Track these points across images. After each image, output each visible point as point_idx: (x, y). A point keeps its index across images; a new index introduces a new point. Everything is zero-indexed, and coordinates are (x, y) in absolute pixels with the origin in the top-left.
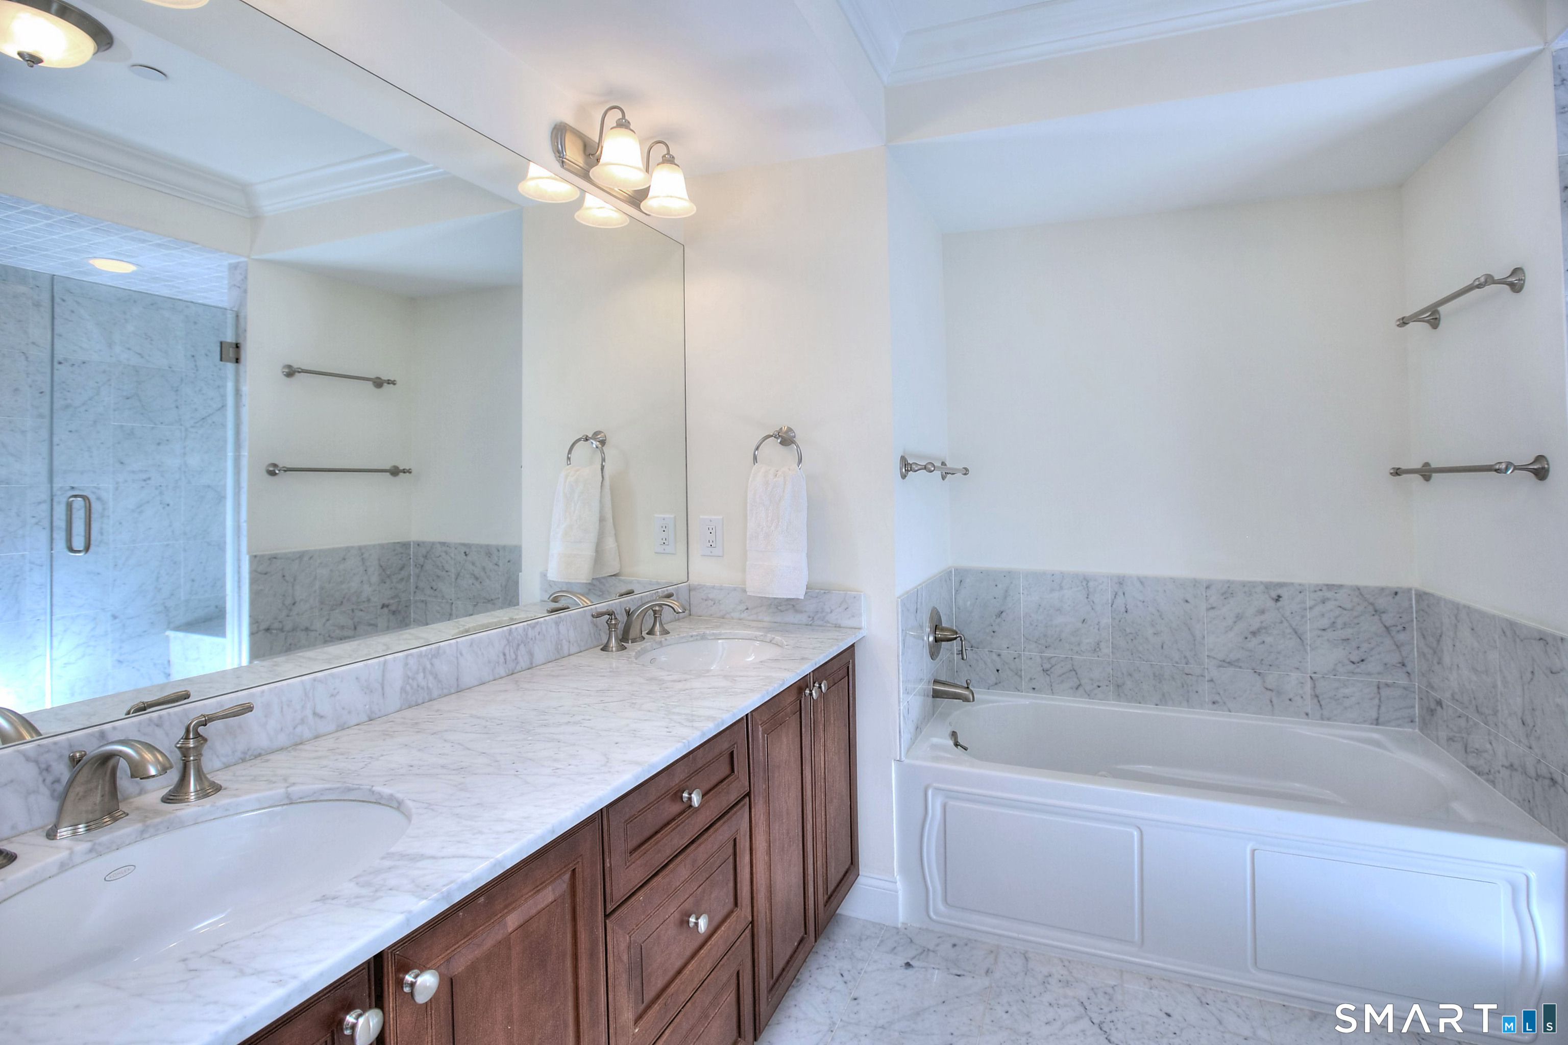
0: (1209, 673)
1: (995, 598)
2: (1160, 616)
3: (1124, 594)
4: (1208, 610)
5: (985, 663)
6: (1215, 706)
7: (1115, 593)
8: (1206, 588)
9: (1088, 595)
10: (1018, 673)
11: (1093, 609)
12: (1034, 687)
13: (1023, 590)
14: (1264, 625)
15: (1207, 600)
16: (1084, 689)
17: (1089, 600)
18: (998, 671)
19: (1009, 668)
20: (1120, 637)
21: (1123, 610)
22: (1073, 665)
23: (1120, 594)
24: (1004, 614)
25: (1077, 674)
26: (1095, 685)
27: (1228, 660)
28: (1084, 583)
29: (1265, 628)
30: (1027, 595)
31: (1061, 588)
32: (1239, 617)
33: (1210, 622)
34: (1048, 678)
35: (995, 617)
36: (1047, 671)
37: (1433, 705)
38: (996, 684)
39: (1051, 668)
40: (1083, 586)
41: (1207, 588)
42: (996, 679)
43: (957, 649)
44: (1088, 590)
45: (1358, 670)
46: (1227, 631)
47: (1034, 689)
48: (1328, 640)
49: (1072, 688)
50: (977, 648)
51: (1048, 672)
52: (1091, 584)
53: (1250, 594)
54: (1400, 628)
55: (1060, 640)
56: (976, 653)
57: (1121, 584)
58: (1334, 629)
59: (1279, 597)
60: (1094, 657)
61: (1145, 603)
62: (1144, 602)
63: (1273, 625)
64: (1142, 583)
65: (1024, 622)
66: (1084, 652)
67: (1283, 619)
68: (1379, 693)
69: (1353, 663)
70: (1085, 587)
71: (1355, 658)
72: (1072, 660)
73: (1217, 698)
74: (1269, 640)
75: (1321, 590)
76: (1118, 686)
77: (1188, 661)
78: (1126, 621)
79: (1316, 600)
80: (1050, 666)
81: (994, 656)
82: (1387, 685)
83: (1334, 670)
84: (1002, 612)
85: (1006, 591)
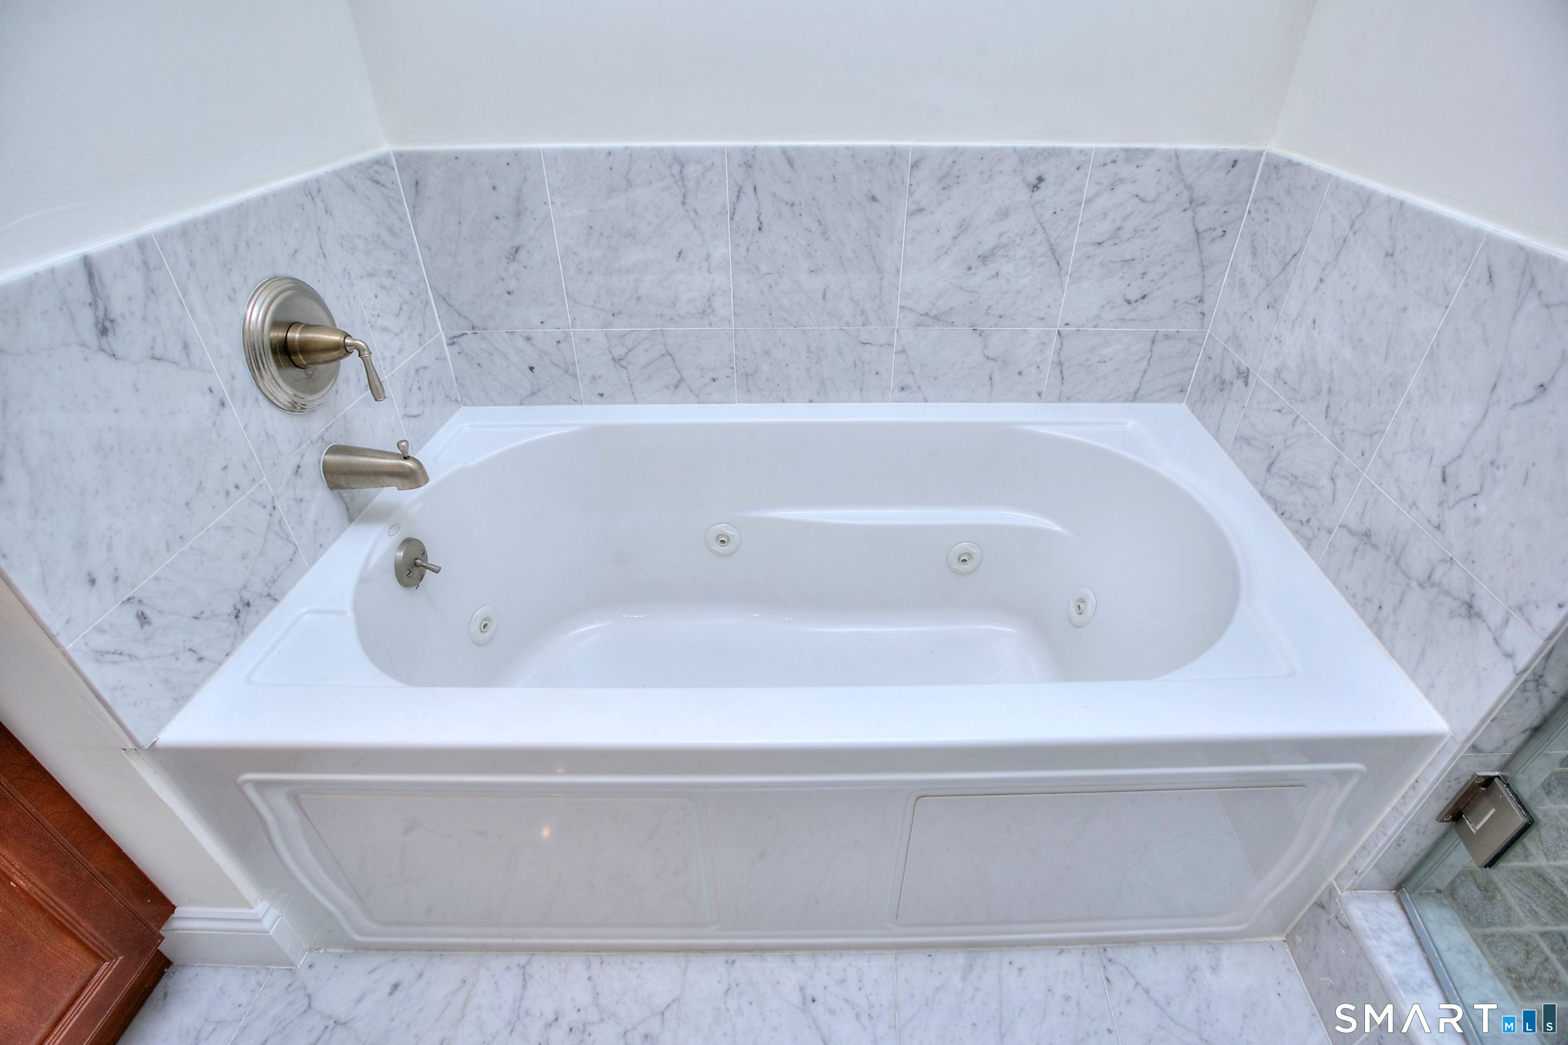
0: (900, 338)
1: (497, 218)
2: (824, 233)
3: (755, 189)
4: (911, 214)
5: (505, 356)
6: (904, 394)
7: (737, 189)
8: (912, 167)
9: (684, 197)
10: (568, 370)
11: (695, 227)
12: (601, 392)
13: (552, 194)
14: (1004, 239)
15: (911, 194)
16: (688, 386)
17: (687, 207)
18: (531, 369)
19: (552, 362)
20: (749, 282)
21: (754, 225)
22: (665, 345)
23: (748, 189)
24: (522, 254)
25: (674, 360)
26: (708, 377)
27: (933, 313)
28: (676, 169)
29: (1005, 246)
30: (563, 205)
31: (630, 184)
32: (963, 227)
33: (913, 239)
34: (624, 374)
35: (504, 261)
36: (621, 359)
37: (1229, 374)
38: (533, 393)
39: (626, 354)
40: (672, 175)
41: (915, 166)
42: (532, 384)
43: (445, 335)
44: (684, 186)
45: (1132, 315)
46: (938, 258)
47: (601, 395)
48: (1101, 263)
49: (667, 387)
50: (484, 329)
51: (624, 363)
52: (692, 170)
53: (990, 177)
54: (1219, 232)
55: (639, 298)
56: (484, 338)
57: (749, 166)
58: (1116, 241)
59: (1040, 179)
60: (703, 326)
61: (795, 208)
62: (792, 205)
63: (1018, 240)
64: (790, 162)
65: (564, 267)
66: (683, 318)
67: (1038, 226)
68: (1151, 351)
69: (1129, 302)
70: (678, 177)
71: (1133, 295)
72: (663, 335)
73: (909, 381)
74: (1007, 268)
75: (1114, 162)
76: (747, 375)
77: (867, 320)
78: (759, 248)
79: (1100, 184)
80: (624, 350)
81: (520, 342)
82: (1167, 337)
83: (1097, 317)
84: (517, 250)
85: (518, 200)
